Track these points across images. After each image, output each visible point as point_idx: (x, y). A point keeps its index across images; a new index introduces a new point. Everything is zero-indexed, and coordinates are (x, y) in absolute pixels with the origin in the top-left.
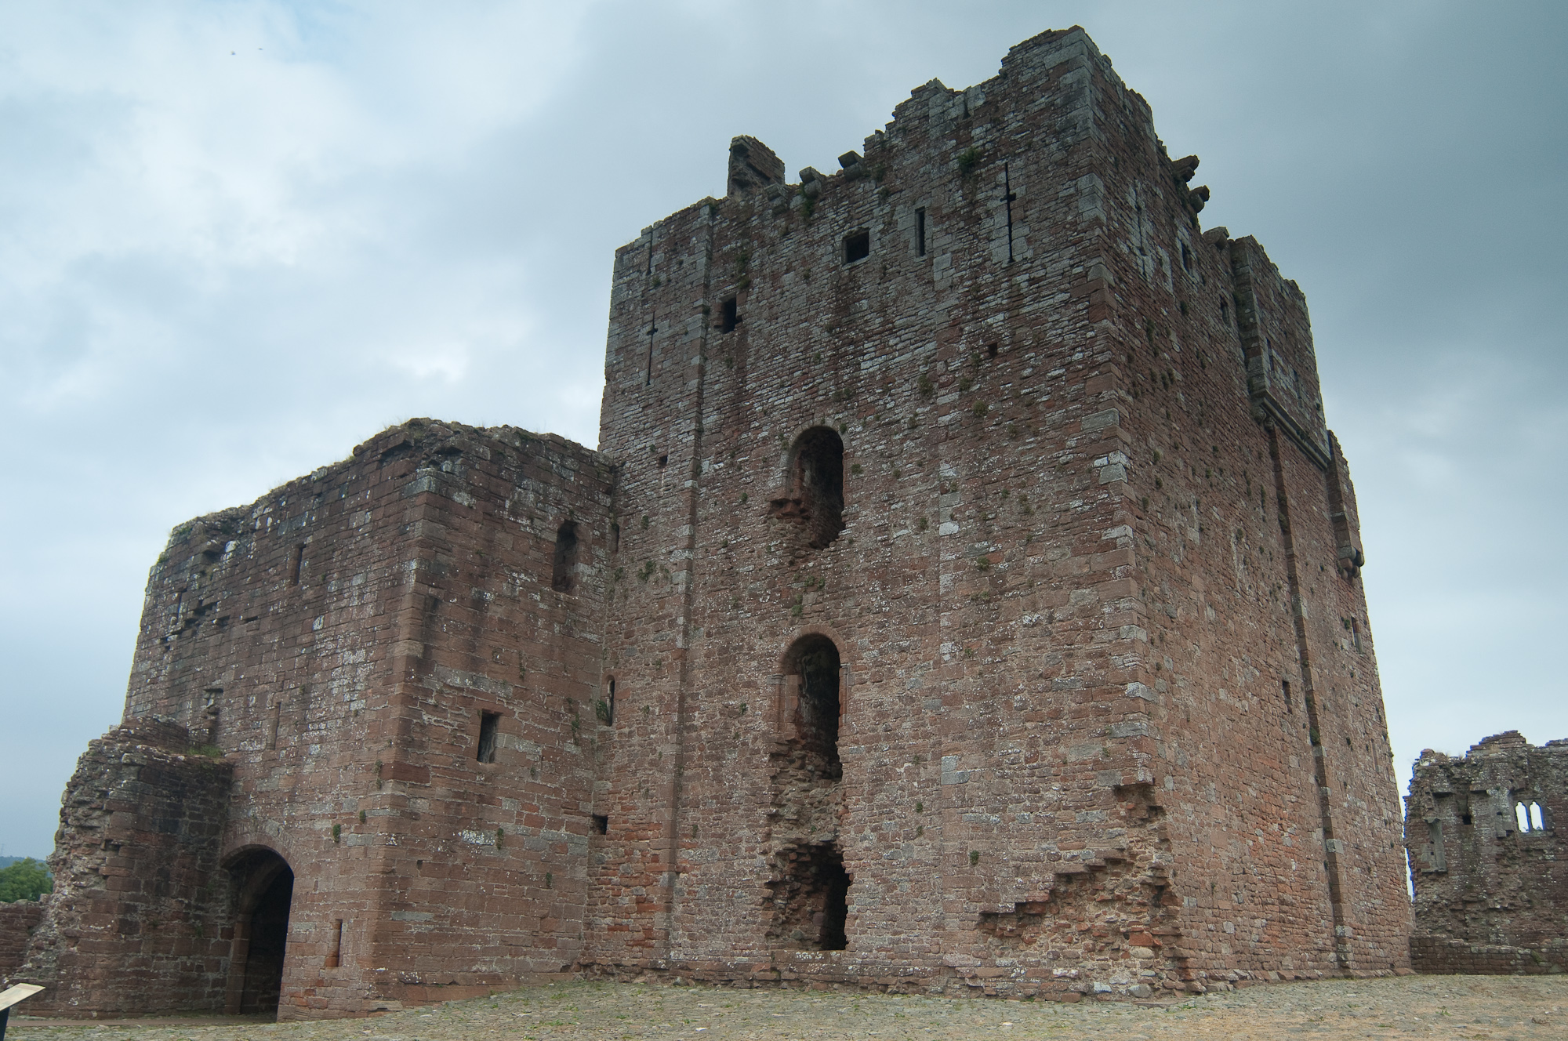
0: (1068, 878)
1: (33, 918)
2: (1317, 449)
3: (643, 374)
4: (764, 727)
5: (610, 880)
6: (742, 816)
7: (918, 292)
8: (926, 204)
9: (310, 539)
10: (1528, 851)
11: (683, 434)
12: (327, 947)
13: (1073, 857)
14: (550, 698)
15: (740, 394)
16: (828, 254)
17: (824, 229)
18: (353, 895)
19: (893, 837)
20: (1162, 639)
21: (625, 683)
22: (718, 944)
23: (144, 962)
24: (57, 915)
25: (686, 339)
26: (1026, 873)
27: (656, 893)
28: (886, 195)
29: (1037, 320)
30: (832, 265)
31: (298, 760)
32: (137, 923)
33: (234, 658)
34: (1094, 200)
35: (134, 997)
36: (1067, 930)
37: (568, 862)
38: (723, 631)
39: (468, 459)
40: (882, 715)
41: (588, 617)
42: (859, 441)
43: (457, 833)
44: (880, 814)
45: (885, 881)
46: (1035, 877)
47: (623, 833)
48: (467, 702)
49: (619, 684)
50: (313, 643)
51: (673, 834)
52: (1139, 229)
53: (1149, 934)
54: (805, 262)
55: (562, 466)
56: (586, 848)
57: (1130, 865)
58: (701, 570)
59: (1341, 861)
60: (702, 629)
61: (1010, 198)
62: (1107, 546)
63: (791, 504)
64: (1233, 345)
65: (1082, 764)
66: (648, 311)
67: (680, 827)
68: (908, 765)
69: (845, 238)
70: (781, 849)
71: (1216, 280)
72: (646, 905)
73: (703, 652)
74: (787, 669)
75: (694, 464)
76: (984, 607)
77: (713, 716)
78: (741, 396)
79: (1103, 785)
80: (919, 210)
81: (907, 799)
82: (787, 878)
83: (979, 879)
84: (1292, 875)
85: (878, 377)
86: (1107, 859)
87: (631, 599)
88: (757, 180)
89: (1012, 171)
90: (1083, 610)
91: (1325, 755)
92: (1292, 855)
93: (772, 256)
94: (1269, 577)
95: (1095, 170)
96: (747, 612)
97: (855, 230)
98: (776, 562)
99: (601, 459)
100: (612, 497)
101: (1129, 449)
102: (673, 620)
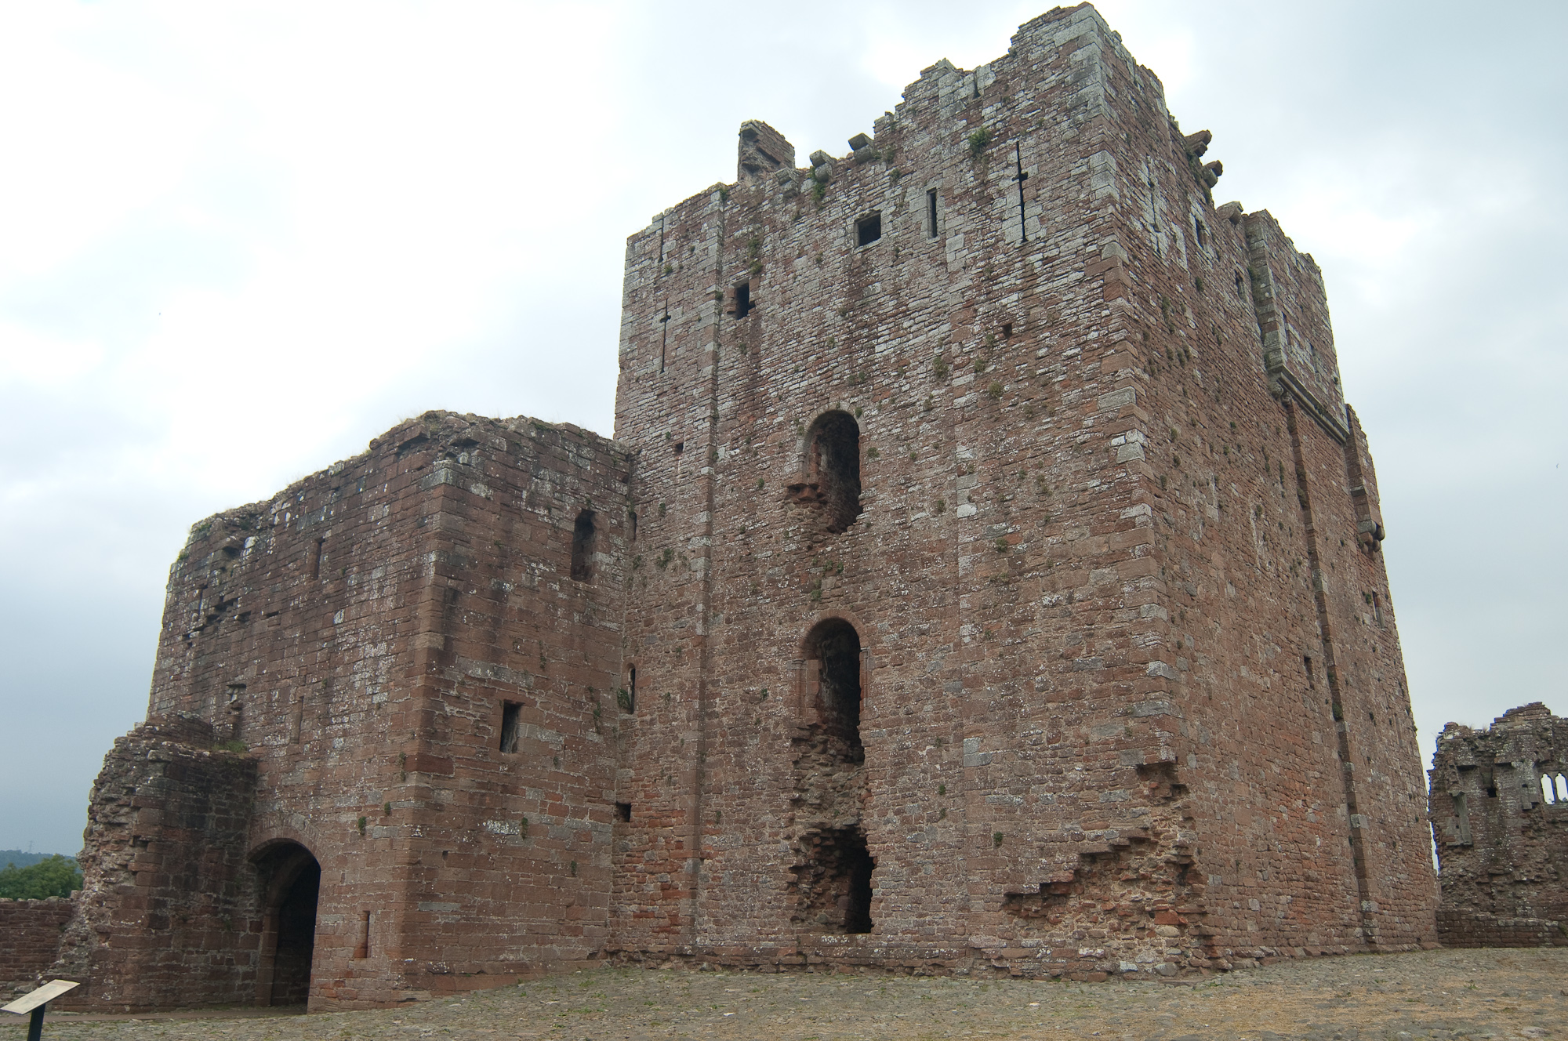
0: (1092, 857)
1: (65, 914)
2: (1335, 423)
3: (657, 361)
4: (785, 712)
5: (635, 867)
6: (765, 802)
7: (931, 273)
8: (937, 185)
9: (328, 534)
10: (1554, 822)
11: (699, 419)
12: (356, 938)
13: (1097, 837)
14: (571, 687)
15: (755, 380)
16: (840, 238)
17: (836, 213)
18: (380, 886)
19: (917, 820)
20: (1182, 618)
21: (645, 671)
22: (744, 929)
23: (175, 956)
24: (88, 912)
25: (699, 326)
26: (1049, 854)
27: (680, 880)
28: (897, 176)
29: (1050, 300)
30: (844, 249)
31: (322, 753)
32: (167, 918)
33: (256, 653)
34: (1106, 178)
35: (166, 991)
36: (1092, 910)
37: (594, 851)
38: (742, 617)
39: (484, 450)
40: (903, 698)
41: (607, 606)
42: (875, 425)
43: (482, 823)
44: (903, 797)
45: (909, 864)
46: (1059, 857)
47: (647, 820)
48: (489, 693)
49: (639, 672)
50: (334, 637)
51: (697, 820)
52: (1152, 206)
53: (1175, 913)
54: (817, 246)
55: (579, 456)
56: (609, 837)
57: (1154, 844)
58: (719, 557)
59: (1366, 836)
60: (722, 616)
61: (1022, 177)
62: (1125, 525)
63: (807, 489)
64: (1248, 320)
65: (1104, 744)
66: (661, 298)
67: (702, 813)
68: (930, 747)
69: (857, 221)
70: (805, 834)
71: (1231, 255)
72: (670, 891)
73: (723, 639)
74: (807, 654)
75: (709, 451)
76: (1003, 588)
77: (734, 703)
78: (755, 382)
79: (1128, 764)
80: (931, 191)
81: (929, 782)
82: (811, 862)
83: (1003, 860)
84: (1317, 851)
85: (892, 360)
86: (1131, 838)
87: (650, 587)
88: (767, 164)
89: (1023, 150)
90: (1102, 590)
91: (1349, 730)
92: (1317, 831)
93: (783, 241)
94: (1289, 553)
95: (1107, 147)
96: (766, 598)
97: (866, 212)
98: (794, 547)
99: (617, 448)
100: (629, 486)
101: (1146, 428)
102: (692, 608)
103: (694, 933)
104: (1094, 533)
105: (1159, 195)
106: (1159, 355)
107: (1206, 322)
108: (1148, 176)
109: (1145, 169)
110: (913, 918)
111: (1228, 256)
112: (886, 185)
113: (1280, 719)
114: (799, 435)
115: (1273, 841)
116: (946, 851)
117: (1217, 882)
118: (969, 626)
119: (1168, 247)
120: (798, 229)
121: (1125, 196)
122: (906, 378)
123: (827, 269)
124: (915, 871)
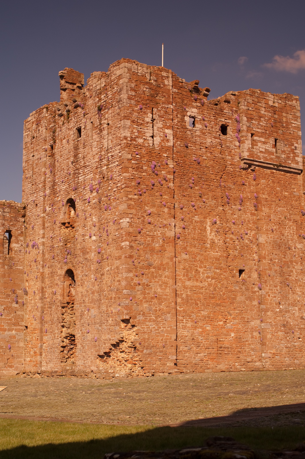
0: (113, 345)
4: (60, 298)
5: (29, 346)
6: (56, 326)
7: (91, 153)
11: (41, 196)
13: (113, 340)
14: (5, 290)
17: (72, 125)
19: (84, 333)
21: (30, 283)
22: (52, 365)
25: (41, 161)
26: (105, 344)
27: (38, 350)
28: (85, 114)
29: (112, 170)
30: (73, 139)
34: (124, 130)
37: (17, 341)
38: (51, 266)
40: (82, 296)
41: (18, 261)
42: (79, 205)
44: (82, 326)
45: (82, 346)
47: (31, 331)
51: (41, 331)
52: (152, 129)
53: (132, 361)
54: (68, 136)
55: (4, 212)
56: (23, 337)
57: (126, 342)
58: (47, 245)
59: (267, 331)
60: (47, 265)
61: (108, 124)
62: (122, 248)
63: (67, 224)
64: (229, 143)
65: (115, 313)
66: (32, 147)
67: (43, 329)
68: (87, 311)
69: (76, 129)
70: (65, 336)
71: (219, 119)
72: (36, 354)
73: (47, 273)
74: (66, 279)
75: (43, 208)
76: (100, 264)
77: (50, 294)
78: (54, 184)
79: (119, 319)
80: (92, 122)
81: (87, 322)
82: (68, 345)
83: (97, 345)
84: (231, 338)
85: (83, 183)
86: (119, 340)
87: (31, 254)
88: (70, 86)
89: (109, 114)
90: (117, 267)
91: (265, 294)
92: (233, 331)
93: (61, 132)
94: (238, 232)
95: (126, 117)
96: (56, 261)
97: (78, 126)
98: (62, 244)
99: (19, 206)
100: (25, 218)
101: (132, 215)
102: (40, 262)
103: (41, 366)
104: (116, 250)
105: (158, 122)
106: (145, 186)
107: (189, 158)
108: (152, 117)
109: (150, 115)
110: (83, 362)
111: (216, 122)
112: (83, 117)
113: (212, 296)
114: (63, 206)
115: (197, 337)
116: (89, 342)
117: (149, 352)
118: (93, 275)
119: (160, 141)
120: (64, 128)
121: (134, 132)
122: (85, 190)
123: (70, 146)
124: (83, 348)
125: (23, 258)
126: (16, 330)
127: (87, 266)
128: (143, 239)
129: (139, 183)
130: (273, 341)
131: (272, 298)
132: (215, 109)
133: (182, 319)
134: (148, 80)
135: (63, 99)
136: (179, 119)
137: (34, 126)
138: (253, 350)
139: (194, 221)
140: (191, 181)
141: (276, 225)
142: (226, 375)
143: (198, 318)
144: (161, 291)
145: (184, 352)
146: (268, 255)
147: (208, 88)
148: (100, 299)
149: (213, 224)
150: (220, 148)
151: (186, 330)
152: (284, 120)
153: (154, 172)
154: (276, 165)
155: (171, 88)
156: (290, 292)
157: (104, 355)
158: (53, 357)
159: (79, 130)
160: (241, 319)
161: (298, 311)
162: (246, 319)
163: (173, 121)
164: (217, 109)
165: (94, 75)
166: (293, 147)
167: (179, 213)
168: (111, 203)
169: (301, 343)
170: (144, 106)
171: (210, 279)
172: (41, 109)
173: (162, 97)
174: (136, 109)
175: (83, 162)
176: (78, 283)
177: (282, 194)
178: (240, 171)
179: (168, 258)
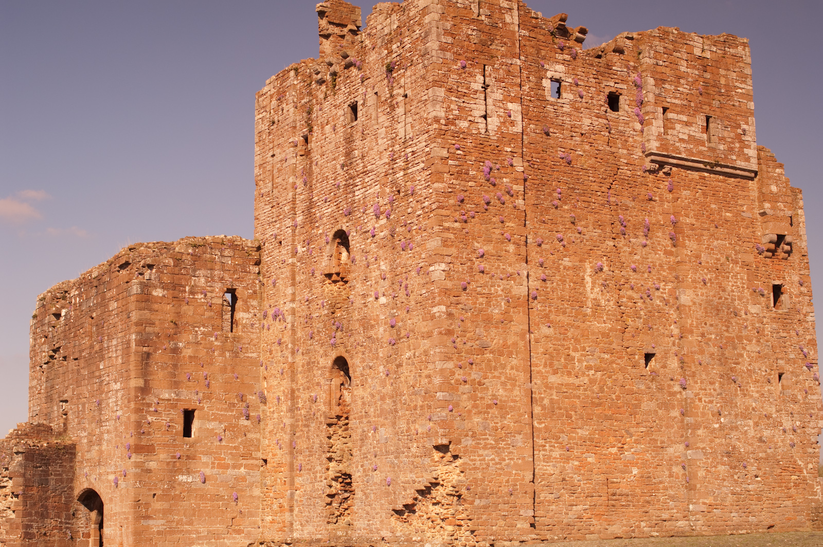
0: (419, 491)
3: (270, 185)
4: (324, 408)
5: (269, 495)
6: (317, 459)
8: (377, 91)
9: (95, 314)
11: (288, 228)
12: (118, 540)
13: (420, 482)
14: (227, 396)
16: (342, 116)
17: (340, 98)
18: (124, 513)
19: (368, 470)
21: (270, 382)
22: (311, 528)
25: (287, 163)
26: (405, 490)
27: (286, 502)
28: (363, 79)
29: (413, 178)
30: (344, 123)
33: (71, 381)
37: (248, 487)
38: (308, 352)
39: (159, 268)
40: (364, 403)
41: (249, 344)
42: (354, 242)
43: (175, 478)
44: (363, 458)
45: (365, 494)
47: (273, 468)
48: (174, 407)
50: (100, 377)
51: (292, 468)
52: (484, 102)
53: (454, 519)
54: (333, 119)
55: (222, 256)
56: (258, 478)
57: (442, 485)
58: (299, 315)
59: (698, 463)
60: (300, 350)
61: (406, 96)
62: (433, 317)
63: (334, 275)
64: (623, 125)
65: (423, 434)
66: (271, 141)
67: (295, 464)
68: (372, 431)
69: (349, 105)
70: (333, 477)
71: (605, 83)
72: (283, 508)
73: (301, 364)
74: (334, 375)
75: (292, 248)
76: (394, 347)
77: (306, 401)
78: (311, 205)
79: (429, 445)
80: (376, 93)
81: (372, 450)
82: (339, 491)
83: (391, 493)
84: (632, 477)
85: (362, 202)
86: (430, 483)
87: (271, 331)
88: (337, 30)
89: (406, 78)
90: (425, 351)
91: (692, 396)
92: (635, 464)
93: (321, 112)
94: (642, 285)
95: (437, 83)
96: (317, 341)
97: (352, 101)
98: (326, 312)
99: (249, 245)
100: (260, 266)
101: (450, 258)
102: (287, 345)
103: (292, 531)
104: (423, 321)
105: (495, 90)
106: (473, 206)
107: (552, 154)
108: (483, 82)
109: (480, 78)
110: (366, 522)
111: (598, 87)
112: (360, 84)
113: (597, 401)
114: (327, 243)
115: (570, 475)
116: (377, 487)
117: (485, 503)
118: (382, 367)
119: (499, 125)
120: (326, 105)
121: (452, 110)
122: (366, 214)
123: (338, 136)
124: (367, 497)
125: (258, 338)
126: (246, 466)
127: (371, 351)
128: (471, 300)
129: (462, 201)
130: (709, 482)
131: (705, 404)
132: (597, 65)
133: (543, 444)
134: (475, 16)
135: (324, 52)
136: (531, 83)
137: (273, 102)
138: (672, 498)
139: (561, 267)
140: (555, 195)
141: (710, 271)
142: (623, 544)
143: (571, 441)
144: (505, 394)
145: (547, 504)
146: (697, 327)
147: (584, 27)
148: (395, 409)
149: (597, 273)
150: (607, 134)
151: (551, 464)
152: (723, 81)
153: (488, 180)
154: (709, 163)
155: (517, 28)
156: (739, 392)
157: (404, 509)
158: (312, 514)
159: (354, 108)
160: (649, 443)
161: (754, 428)
162: (659, 443)
163: (521, 88)
164: (600, 65)
165: (378, 9)
166: (739, 131)
167: (534, 253)
168: (413, 236)
169: (760, 485)
170: (469, 62)
171: (593, 372)
172: (286, 72)
173: (501, 45)
174: (455, 67)
175: (362, 165)
176: (356, 381)
177: (722, 216)
178: (644, 175)
179: (516, 334)
